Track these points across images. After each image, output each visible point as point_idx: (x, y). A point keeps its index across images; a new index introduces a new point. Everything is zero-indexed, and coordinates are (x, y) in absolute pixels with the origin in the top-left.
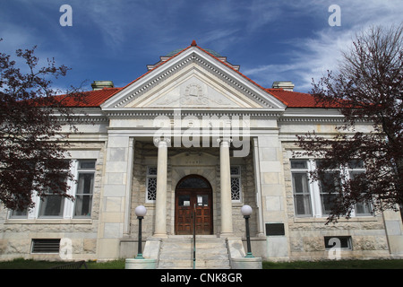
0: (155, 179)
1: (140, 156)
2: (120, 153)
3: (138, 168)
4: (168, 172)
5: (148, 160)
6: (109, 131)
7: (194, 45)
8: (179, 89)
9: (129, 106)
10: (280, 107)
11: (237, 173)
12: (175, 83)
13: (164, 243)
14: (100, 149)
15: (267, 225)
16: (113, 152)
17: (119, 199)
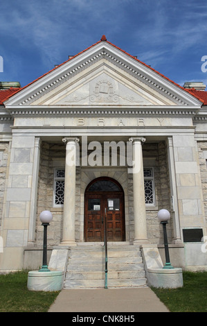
0: (63, 182)
1: (47, 158)
2: (25, 153)
3: (45, 170)
4: (77, 174)
5: (56, 161)
6: (13, 131)
7: (104, 40)
8: (88, 86)
9: (35, 104)
10: (196, 105)
11: (150, 175)
12: (84, 79)
13: (72, 251)
14: (3, 150)
15: (183, 230)
16: (17, 153)
17: (24, 203)
